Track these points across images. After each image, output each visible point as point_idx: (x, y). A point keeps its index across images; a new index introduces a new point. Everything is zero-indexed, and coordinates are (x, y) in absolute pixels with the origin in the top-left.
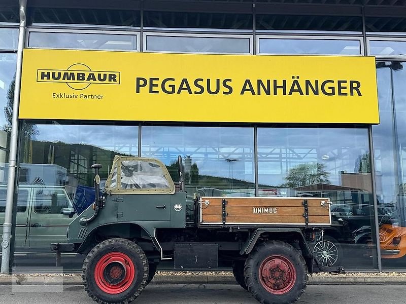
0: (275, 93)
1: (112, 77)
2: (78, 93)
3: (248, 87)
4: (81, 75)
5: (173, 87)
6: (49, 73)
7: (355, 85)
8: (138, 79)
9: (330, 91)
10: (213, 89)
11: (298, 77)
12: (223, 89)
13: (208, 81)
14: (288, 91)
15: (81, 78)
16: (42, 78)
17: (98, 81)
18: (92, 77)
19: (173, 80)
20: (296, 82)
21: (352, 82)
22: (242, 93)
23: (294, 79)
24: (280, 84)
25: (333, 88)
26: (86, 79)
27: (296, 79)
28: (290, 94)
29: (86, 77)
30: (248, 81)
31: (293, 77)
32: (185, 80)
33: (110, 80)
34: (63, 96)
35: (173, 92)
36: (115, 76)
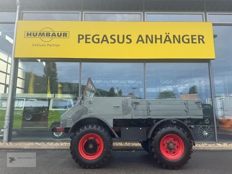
0: (156, 42)
1: (65, 35)
2: (46, 44)
3: (140, 39)
4: (48, 34)
5: (99, 39)
6: (31, 33)
7: (201, 37)
8: (79, 35)
9: (187, 41)
10: (121, 41)
11: (169, 33)
12: (126, 40)
13: (118, 36)
14: (163, 41)
15: (48, 35)
16: (27, 36)
17: (57, 37)
18: (54, 35)
19: (98, 35)
20: (167, 36)
21: (199, 36)
22: (137, 43)
23: (166, 35)
24: (158, 37)
25: (188, 39)
26: (51, 36)
27: (167, 34)
28: (164, 43)
29: (51, 35)
30: (140, 36)
31: (166, 33)
32: (105, 36)
33: (63, 36)
34: (38, 45)
35: (99, 42)
36: (66, 34)
